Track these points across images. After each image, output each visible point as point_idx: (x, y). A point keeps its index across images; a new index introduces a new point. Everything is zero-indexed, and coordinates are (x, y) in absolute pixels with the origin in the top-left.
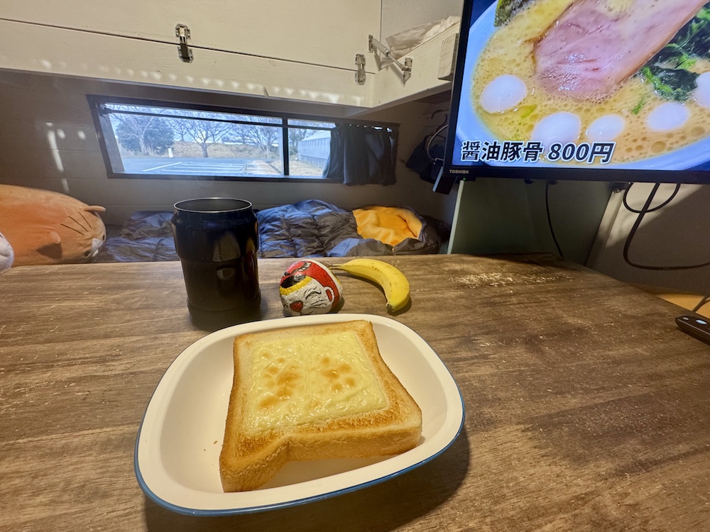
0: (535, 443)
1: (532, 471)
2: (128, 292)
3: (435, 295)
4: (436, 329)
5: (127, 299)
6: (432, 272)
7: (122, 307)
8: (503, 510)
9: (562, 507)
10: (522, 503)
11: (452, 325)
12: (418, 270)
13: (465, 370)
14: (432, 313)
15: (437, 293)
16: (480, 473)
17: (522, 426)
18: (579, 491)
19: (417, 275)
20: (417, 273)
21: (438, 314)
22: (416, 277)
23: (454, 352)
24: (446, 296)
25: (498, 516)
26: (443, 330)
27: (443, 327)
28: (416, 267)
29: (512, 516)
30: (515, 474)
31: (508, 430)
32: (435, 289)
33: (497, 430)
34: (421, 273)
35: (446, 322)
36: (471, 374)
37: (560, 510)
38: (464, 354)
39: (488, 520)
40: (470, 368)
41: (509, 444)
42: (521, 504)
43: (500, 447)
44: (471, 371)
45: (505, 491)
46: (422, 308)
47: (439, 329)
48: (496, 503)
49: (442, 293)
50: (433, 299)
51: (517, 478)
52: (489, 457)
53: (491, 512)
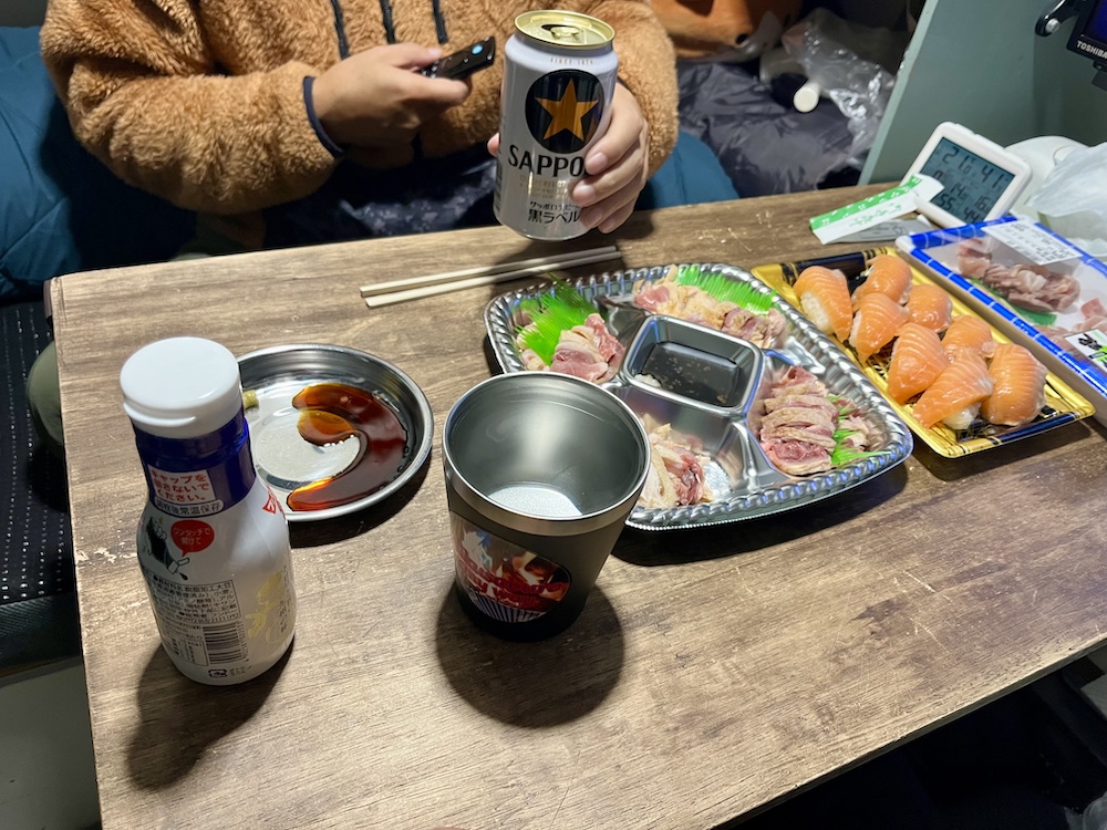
0: (1034, 490)
1: (1033, 515)
8: (1013, 547)
9: (1061, 540)
16: (986, 521)
17: (1018, 475)
18: (1075, 526)
25: (1009, 552)
29: (1022, 550)
30: (1019, 519)
31: (1005, 480)
37: (1060, 543)
39: (1002, 555)
41: (1009, 494)
42: (1027, 541)
43: (1001, 498)
45: (1012, 533)
48: (1006, 542)
51: (1020, 522)
52: (991, 507)
53: (1004, 550)
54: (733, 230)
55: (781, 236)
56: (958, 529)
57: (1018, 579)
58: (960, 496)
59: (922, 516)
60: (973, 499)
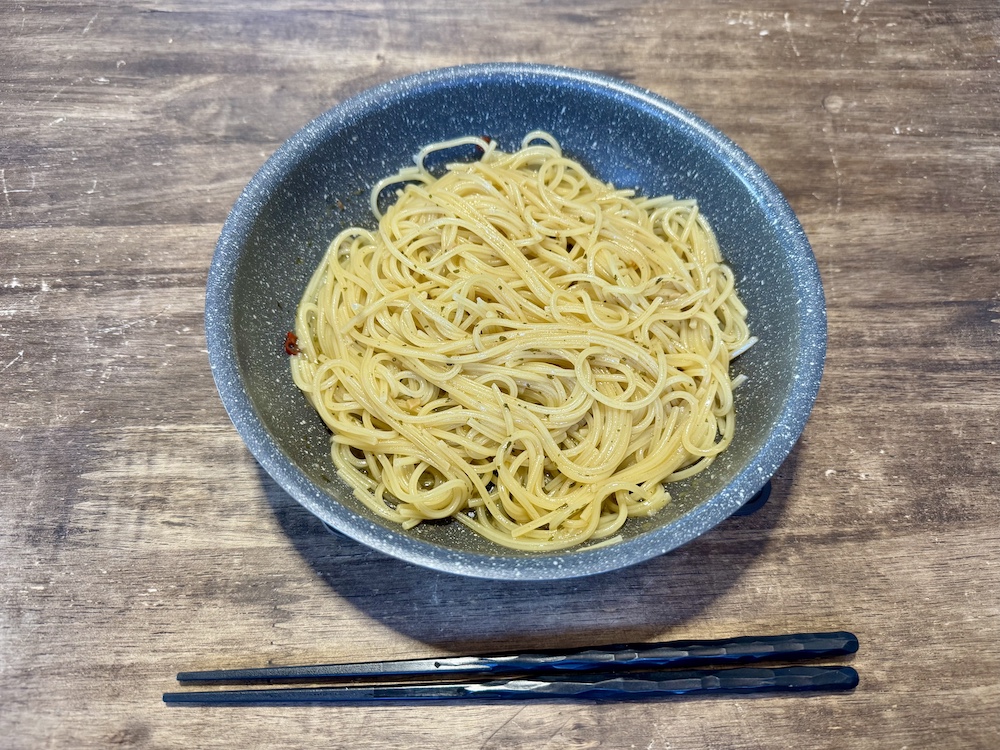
2: (187, 83)
3: (942, 153)
4: (911, 271)
5: (193, 106)
6: (957, 55)
7: (191, 132)
8: (917, 656)
10: (953, 653)
11: (954, 265)
12: (917, 42)
13: (946, 394)
14: (916, 218)
15: (947, 147)
16: (900, 598)
19: (909, 67)
20: (912, 57)
21: (930, 221)
22: (903, 75)
23: (936, 344)
24: (970, 159)
25: (905, 662)
26: (928, 275)
27: (931, 266)
28: (916, 27)
29: (929, 666)
30: (962, 610)
31: (984, 535)
32: (947, 128)
33: (963, 532)
34: (924, 57)
35: (944, 252)
36: (954, 405)
38: (957, 353)
39: (887, 665)
40: (959, 390)
41: (974, 560)
42: (951, 654)
43: (955, 563)
44: (958, 398)
45: (933, 631)
46: (891, 197)
47: (921, 270)
48: (911, 644)
49: (962, 149)
50: (932, 169)
51: (961, 616)
52: (927, 576)
53: (897, 655)
54: (791, 18)
55: (865, 38)
56: (840, 598)
57: (889, 714)
58: (883, 543)
59: (793, 559)
60: (901, 553)
